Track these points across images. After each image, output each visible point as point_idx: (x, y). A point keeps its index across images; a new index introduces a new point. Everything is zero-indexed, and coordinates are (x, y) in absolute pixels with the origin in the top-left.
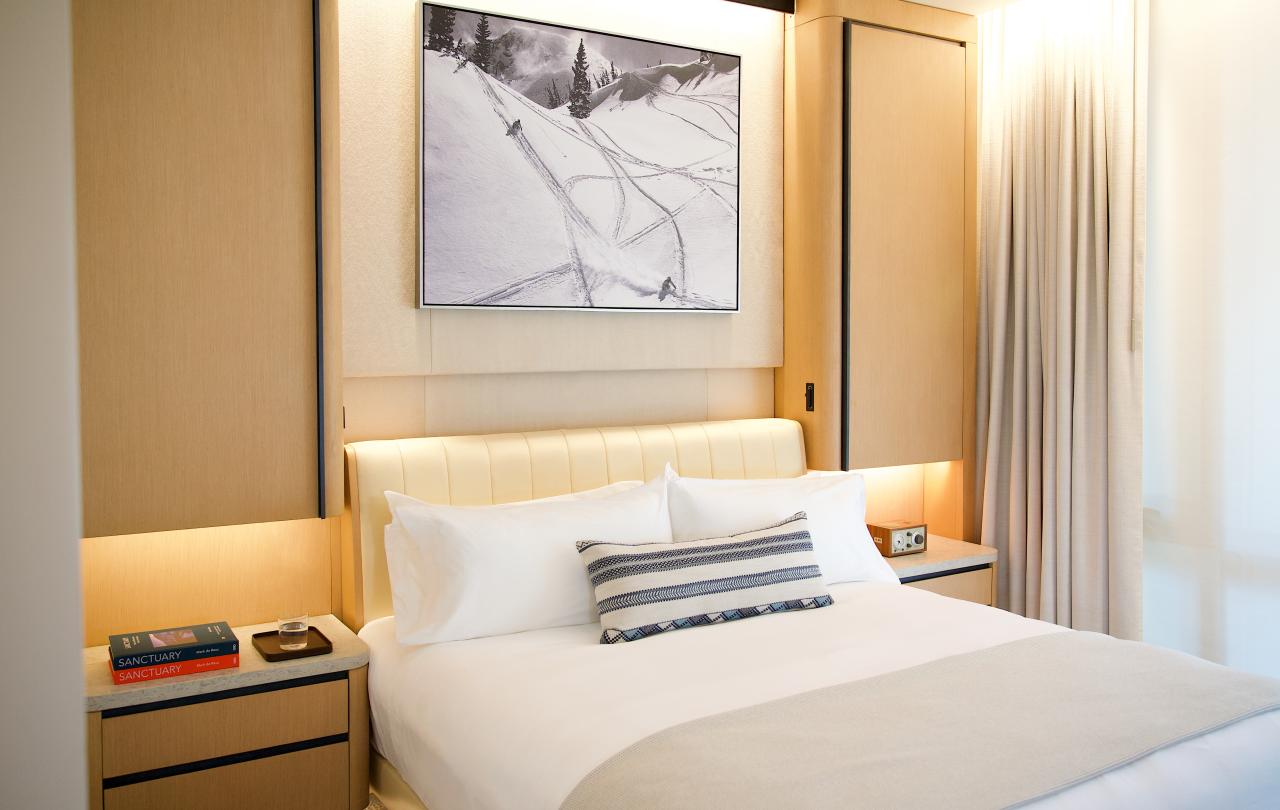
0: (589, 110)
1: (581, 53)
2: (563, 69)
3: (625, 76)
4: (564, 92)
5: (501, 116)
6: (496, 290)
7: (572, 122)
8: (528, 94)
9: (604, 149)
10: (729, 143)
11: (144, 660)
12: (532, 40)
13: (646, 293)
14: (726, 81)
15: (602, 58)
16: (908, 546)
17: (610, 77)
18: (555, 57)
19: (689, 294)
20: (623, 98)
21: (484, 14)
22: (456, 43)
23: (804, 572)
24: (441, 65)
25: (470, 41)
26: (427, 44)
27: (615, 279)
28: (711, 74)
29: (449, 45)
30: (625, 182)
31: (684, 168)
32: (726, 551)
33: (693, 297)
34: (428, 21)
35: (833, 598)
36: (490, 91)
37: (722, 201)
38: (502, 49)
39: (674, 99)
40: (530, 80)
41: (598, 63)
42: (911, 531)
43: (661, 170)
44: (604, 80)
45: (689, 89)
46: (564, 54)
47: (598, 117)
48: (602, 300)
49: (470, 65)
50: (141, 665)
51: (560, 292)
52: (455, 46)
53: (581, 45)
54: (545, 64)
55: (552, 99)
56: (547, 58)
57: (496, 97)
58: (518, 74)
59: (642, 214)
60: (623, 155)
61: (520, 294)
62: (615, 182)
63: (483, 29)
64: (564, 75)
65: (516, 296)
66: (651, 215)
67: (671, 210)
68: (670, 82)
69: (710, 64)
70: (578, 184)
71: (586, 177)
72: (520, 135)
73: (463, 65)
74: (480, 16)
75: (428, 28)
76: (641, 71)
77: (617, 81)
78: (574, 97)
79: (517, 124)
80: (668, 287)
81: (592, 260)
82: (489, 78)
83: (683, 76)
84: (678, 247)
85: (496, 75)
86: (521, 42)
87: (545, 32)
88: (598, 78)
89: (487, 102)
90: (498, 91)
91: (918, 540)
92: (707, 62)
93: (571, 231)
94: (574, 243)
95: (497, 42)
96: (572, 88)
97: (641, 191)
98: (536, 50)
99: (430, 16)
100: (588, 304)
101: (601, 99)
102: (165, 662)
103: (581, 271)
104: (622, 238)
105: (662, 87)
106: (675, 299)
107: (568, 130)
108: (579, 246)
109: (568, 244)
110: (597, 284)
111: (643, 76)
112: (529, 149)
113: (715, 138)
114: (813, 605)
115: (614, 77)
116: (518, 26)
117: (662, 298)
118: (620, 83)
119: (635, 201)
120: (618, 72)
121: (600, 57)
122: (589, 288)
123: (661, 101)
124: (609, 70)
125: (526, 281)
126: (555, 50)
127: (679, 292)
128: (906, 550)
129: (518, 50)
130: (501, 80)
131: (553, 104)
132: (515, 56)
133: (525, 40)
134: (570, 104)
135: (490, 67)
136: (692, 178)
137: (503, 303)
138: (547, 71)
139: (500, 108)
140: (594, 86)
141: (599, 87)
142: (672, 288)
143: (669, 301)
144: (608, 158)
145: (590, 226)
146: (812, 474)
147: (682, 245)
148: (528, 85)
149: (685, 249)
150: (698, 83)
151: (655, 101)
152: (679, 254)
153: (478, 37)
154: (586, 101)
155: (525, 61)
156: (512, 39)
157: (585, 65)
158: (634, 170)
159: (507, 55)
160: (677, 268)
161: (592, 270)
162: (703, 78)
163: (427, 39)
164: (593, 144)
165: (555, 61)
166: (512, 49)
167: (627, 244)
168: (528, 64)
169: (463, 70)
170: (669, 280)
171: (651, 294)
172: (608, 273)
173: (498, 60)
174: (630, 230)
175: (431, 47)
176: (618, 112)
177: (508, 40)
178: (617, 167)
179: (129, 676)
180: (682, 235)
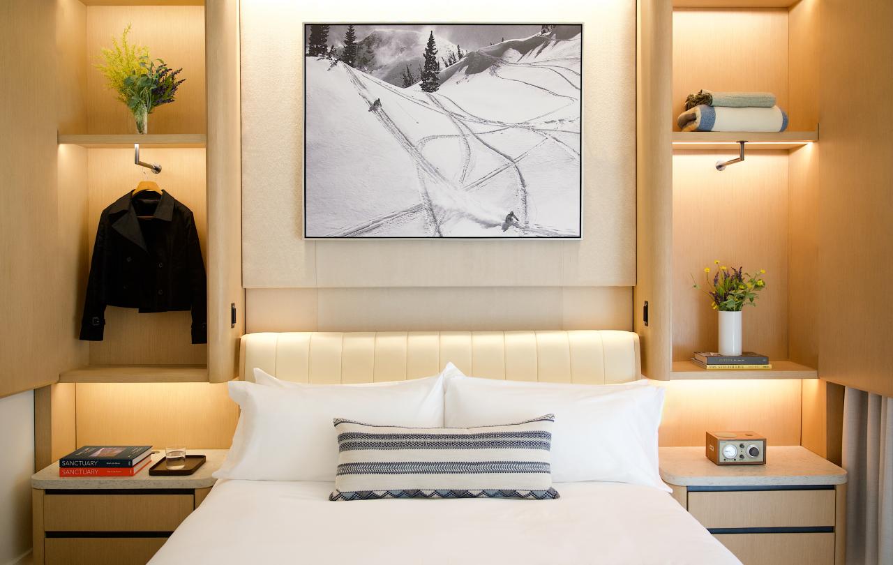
0: (438, 85)
1: (431, 42)
2: (415, 56)
3: (471, 56)
4: (416, 73)
5: (364, 97)
6: (360, 226)
7: (424, 96)
8: (387, 79)
9: (451, 114)
10: (571, 98)
11: (77, 463)
12: (390, 38)
13: (490, 225)
14: (568, 47)
15: (450, 43)
16: (741, 456)
17: (457, 57)
18: (409, 48)
19: (531, 225)
20: (468, 72)
21: (351, 25)
22: (329, 49)
23: (521, 466)
24: (319, 65)
25: (340, 46)
26: (308, 52)
27: (461, 215)
28: (553, 42)
29: (324, 51)
30: (471, 139)
31: (525, 123)
32: (447, 440)
33: (535, 227)
34: (308, 36)
35: (559, 493)
36: (356, 80)
37: (563, 146)
38: (365, 48)
39: (516, 68)
40: (388, 68)
41: (445, 48)
42: (745, 443)
43: (503, 126)
44: (451, 60)
45: (531, 57)
46: (417, 45)
47: (444, 90)
48: (450, 232)
49: (340, 64)
50: (75, 466)
51: (415, 226)
52: (329, 51)
53: (431, 36)
54: (400, 55)
55: (406, 81)
56: (402, 50)
57: (361, 84)
58: (378, 65)
59: (486, 162)
60: (468, 117)
61: (380, 229)
62: (461, 139)
63: (350, 35)
64: (417, 61)
65: (377, 230)
66: (494, 162)
67: (513, 157)
68: (513, 54)
69: (551, 35)
70: (428, 143)
71: (434, 137)
72: (379, 110)
73: (335, 64)
74: (348, 27)
75: (308, 41)
76: (485, 49)
77: (463, 60)
78: (425, 76)
79: (378, 102)
80: (511, 219)
81: (441, 200)
82: (355, 71)
83: (524, 48)
84: (520, 187)
85: (360, 68)
86: (381, 41)
87: (400, 30)
88: (446, 59)
89: (353, 90)
90: (362, 79)
91: (753, 452)
92: (548, 33)
93: (422, 180)
94: (426, 189)
95: (361, 44)
96: (423, 70)
97: (485, 144)
98: (393, 45)
99: (310, 33)
100: (437, 235)
101: (449, 75)
102: (88, 466)
103: (431, 210)
104: (468, 182)
105: (505, 59)
106: (518, 229)
107: (420, 102)
108: (429, 191)
109: (421, 189)
110: (445, 219)
111: (488, 53)
112: (387, 120)
113: (556, 95)
114: (531, 497)
115: (460, 57)
116: (377, 29)
117: (505, 228)
118: (465, 61)
119: (480, 152)
120: (464, 52)
121: (447, 42)
122: (438, 222)
123: (503, 71)
124: (456, 52)
125: (384, 218)
126: (409, 43)
127: (521, 223)
128: (738, 460)
129: (378, 47)
130: (365, 71)
131: (408, 83)
132: (375, 52)
133: (384, 39)
134: (421, 82)
135: (356, 63)
136: (534, 130)
137: (366, 235)
138: (402, 60)
139: (364, 92)
140: (442, 66)
141: (447, 66)
142: (515, 220)
143: (512, 231)
144: (455, 120)
145: (439, 174)
146: (645, 381)
147: (524, 185)
148: (386, 73)
149: (527, 189)
150: (540, 52)
151: (498, 71)
152: (522, 193)
153: (346, 42)
154: (435, 79)
155: (384, 55)
156: (374, 40)
157: (434, 51)
158: (479, 128)
159: (369, 52)
160: (520, 204)
161: (441, 209)
162: (544, 47)
163: (308, 49)
164: (441, 110)
165: (409, 52)
166: (373, 47)
167: (472, 187)
168: (386, 57)
169: (335, 67)
170: (512, 214)
171: (495, 225)
172: (455, 210)
173: (362, 56)
174: (475, 176)
175: (311, 55)
176: (464, 84)
177: (370, 41)
178: (463, 127)
179: (68, 472)
180: (524, 177)
